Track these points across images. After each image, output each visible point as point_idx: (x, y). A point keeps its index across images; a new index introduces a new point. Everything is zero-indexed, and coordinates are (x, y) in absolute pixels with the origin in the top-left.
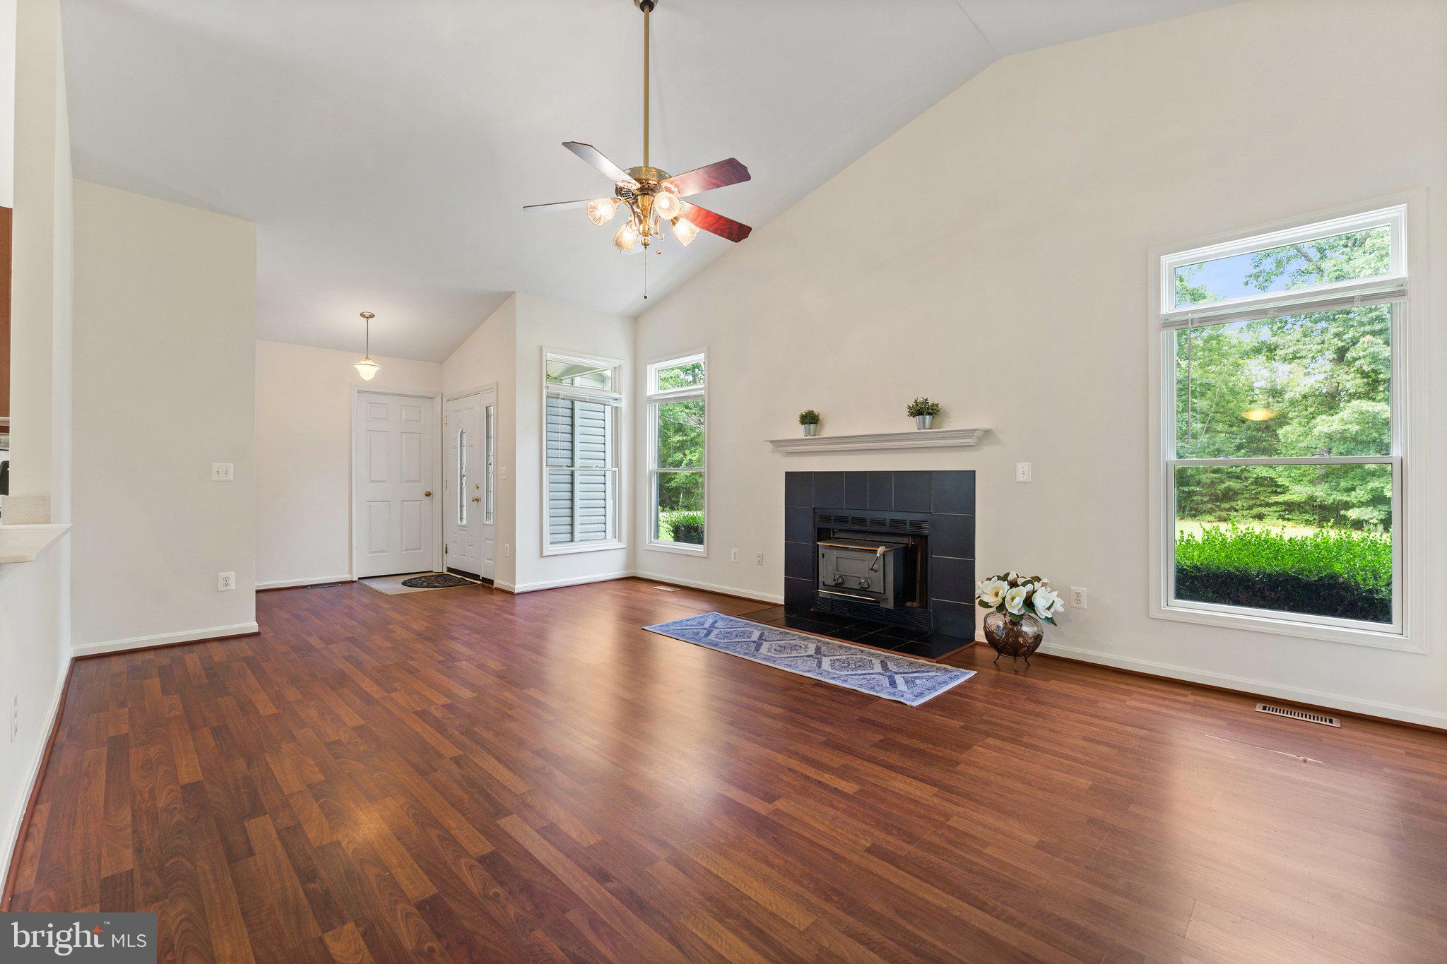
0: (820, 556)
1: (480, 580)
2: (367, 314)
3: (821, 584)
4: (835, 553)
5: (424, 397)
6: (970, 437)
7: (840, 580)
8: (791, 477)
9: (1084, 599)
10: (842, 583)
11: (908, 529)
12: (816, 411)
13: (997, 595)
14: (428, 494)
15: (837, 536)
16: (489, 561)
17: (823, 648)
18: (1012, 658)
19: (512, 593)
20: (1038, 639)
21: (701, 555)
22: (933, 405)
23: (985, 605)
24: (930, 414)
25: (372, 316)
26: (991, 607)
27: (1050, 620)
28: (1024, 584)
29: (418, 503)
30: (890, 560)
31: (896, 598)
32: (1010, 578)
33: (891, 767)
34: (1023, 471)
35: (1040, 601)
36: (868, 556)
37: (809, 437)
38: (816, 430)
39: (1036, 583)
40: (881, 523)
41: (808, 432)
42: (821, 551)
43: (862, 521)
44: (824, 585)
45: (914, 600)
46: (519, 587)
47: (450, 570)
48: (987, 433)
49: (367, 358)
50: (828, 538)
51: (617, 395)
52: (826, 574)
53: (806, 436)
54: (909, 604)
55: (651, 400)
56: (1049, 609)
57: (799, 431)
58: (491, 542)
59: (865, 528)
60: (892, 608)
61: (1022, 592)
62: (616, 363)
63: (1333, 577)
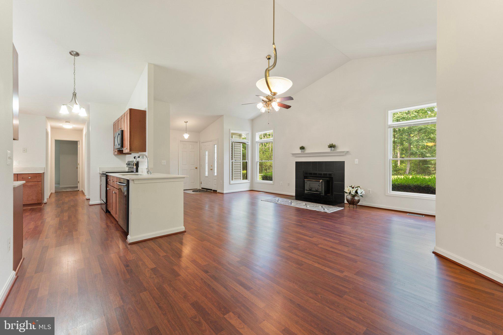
0: (305, 183)
1: (212, 191)
2: (186, 122)
3: (305, 190)
4: (309, 182)
5: (195, 142)
6: (343, 153)
7: (310, 189)
8: (297, 163)
9: (371, 192)
10: (311, 189)
11: (328, 176)
12: (304, 146)
13: (349, 190)
14: (196, 168)
15: (309, 178)
16: (215, 186)
17: (307, 204)
18: (353, 205)
19: (223, 194)
20: (359, 201)
21: (272, 184)
22: (334, 145)
23: (346, 193)
24: (333, 147)
25: (187, 122)
26: (348, 193)
27: (361, 196)
28: (356, 188)
29: (194, 170)
30: (323, 183)
31: (325, 193)
32: (352, 186)
33: (324, 220)
34: (357, 161)
35: (359, 192)
36: (317, 182)
37: (302, 153)
38: (304, 151)
39: (358, 188)
40: (321, 174)
41: (302, 152)
42: (305, 182)
43: (316, 174)
44: (306, 190)
45: (329, 193)
46: (225, 192)
47: (202, 188)
48: (348, 152)
49: (186, 133)
50: (307, 178)
51: (248, 141)
52: (307, 187)
53: (301, 152)
54: (328, 195)
55: (257, 142)
56: (361, 193)
57: (299, 151)
58: (216, 181)
59: (317, 176)
60: (324, 195)
61: (355, 189)
62: (248, 132)
63: (428, 185)
